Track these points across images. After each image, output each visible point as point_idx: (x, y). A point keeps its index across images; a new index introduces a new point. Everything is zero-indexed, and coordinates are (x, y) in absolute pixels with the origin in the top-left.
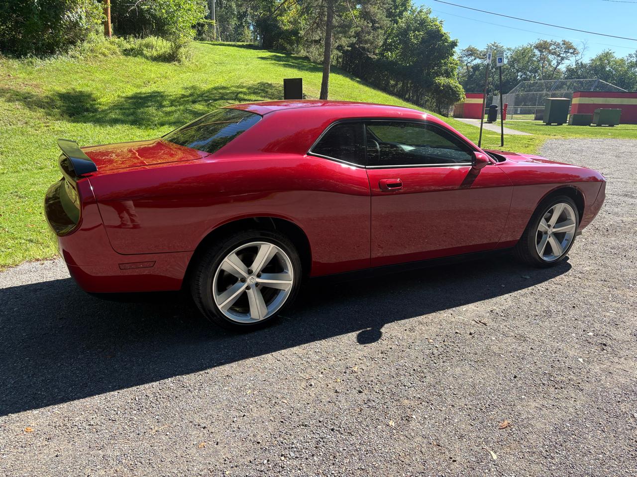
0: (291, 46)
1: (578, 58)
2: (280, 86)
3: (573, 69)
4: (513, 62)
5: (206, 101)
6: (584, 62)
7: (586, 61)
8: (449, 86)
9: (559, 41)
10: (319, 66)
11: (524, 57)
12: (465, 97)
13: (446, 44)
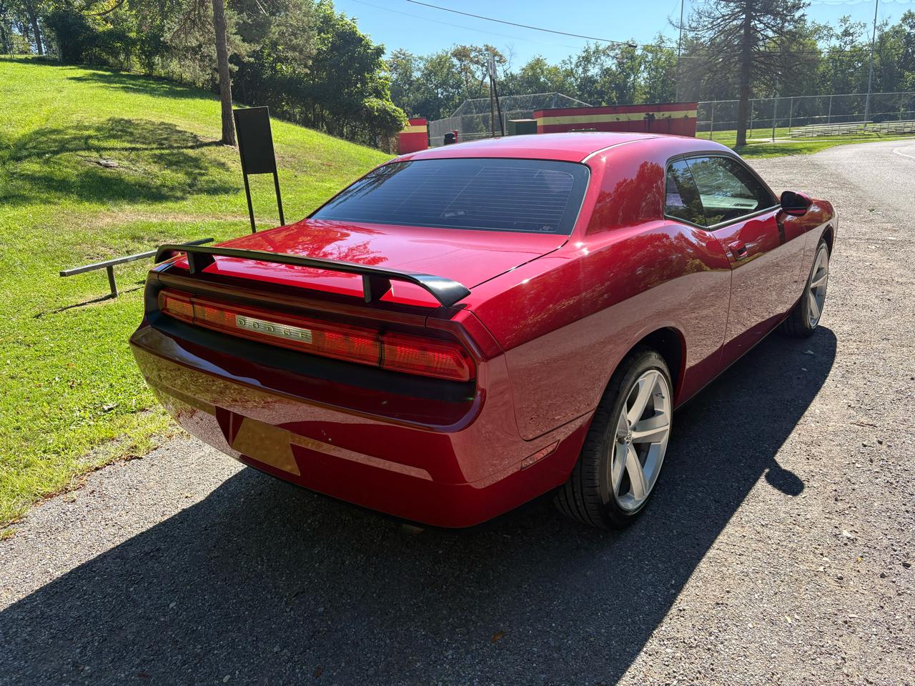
0: (116, 58)
1: (505, 67)
2: (146, 123)
3: (503, 82)
4: (429, 75)
5: (40, 155)
6: (514, 73)
7: (516, 70)
8: (385, 110)
9: (481, 46)
10: (179, 89)
11: (442, 68)
12: (409, 124)
13: (369, 51)
